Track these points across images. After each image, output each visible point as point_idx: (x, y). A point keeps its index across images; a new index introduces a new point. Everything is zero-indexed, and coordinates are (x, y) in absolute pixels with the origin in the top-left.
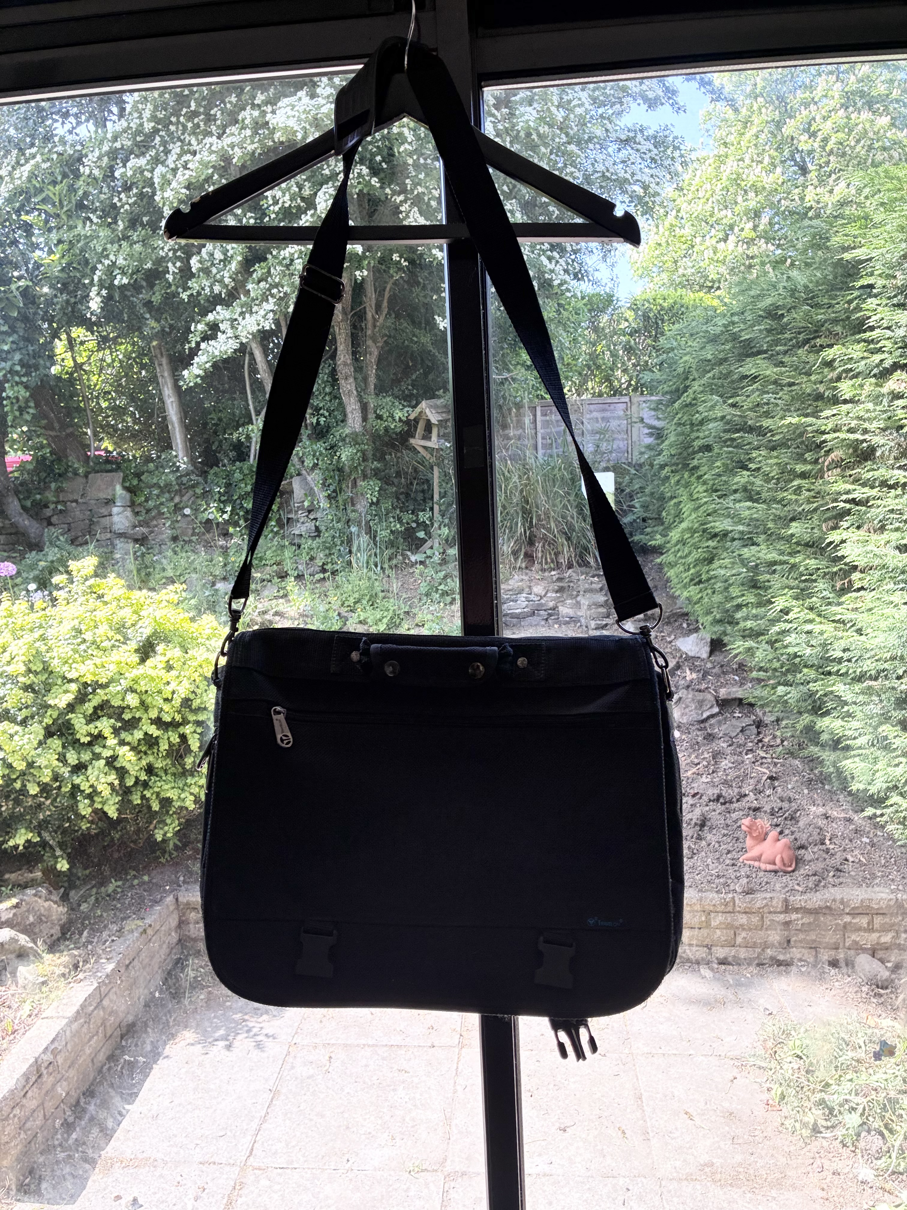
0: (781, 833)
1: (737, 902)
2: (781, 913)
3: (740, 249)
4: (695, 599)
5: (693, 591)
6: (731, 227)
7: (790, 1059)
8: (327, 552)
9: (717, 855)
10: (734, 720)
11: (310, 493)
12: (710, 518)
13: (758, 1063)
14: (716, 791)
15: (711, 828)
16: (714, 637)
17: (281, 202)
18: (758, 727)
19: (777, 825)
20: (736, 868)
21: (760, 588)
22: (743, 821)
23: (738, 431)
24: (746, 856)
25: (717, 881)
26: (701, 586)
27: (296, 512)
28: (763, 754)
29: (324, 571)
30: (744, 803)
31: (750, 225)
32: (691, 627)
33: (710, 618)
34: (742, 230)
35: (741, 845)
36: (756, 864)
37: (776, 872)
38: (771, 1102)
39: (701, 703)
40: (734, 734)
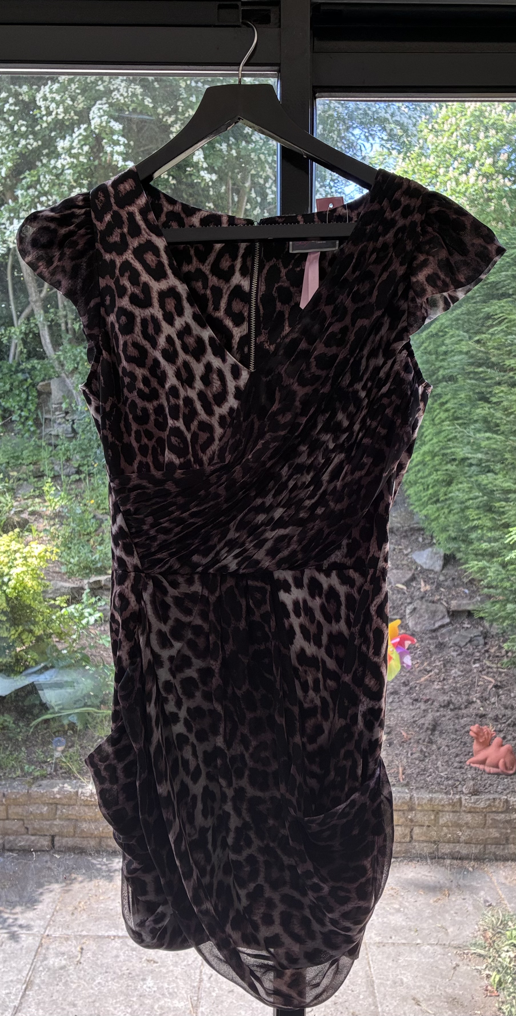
0: (504, 738)
1: (463, 802)
2: (502, 812)
3: (480, 183)
4: (433, 517)
5: (431, 509)
6: (473, 161)
7: (506, 948)
8: (83, 454)
9: (446, 758)
10: (462, 631)
11: (68, 395)
12: (451, 444)
13: (479, 951)
14: (446, 698)
15: (441, 733)
16: (448, 552)
17: (54, 113)
18: (485, 638)
19: (500, 731)
20: (463, 771)
21: (494, 512)
22: (472, 728)
23: (480, 365)
24: (472, 759)
25: (446, 783)
26: (439, 505)
27: (54, 412)
28: (488, 664)
29: (78, 472)
30: (471, 710)
31: (490, 161)
32: (427, 541)
33: (444, 535)
34: (483, 165)
35: (468, 749)
36: (481, 767)
37: (498, 774)
38: (489, 988)
39: (434, 613)
40: (463, 644)
